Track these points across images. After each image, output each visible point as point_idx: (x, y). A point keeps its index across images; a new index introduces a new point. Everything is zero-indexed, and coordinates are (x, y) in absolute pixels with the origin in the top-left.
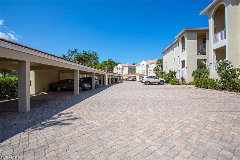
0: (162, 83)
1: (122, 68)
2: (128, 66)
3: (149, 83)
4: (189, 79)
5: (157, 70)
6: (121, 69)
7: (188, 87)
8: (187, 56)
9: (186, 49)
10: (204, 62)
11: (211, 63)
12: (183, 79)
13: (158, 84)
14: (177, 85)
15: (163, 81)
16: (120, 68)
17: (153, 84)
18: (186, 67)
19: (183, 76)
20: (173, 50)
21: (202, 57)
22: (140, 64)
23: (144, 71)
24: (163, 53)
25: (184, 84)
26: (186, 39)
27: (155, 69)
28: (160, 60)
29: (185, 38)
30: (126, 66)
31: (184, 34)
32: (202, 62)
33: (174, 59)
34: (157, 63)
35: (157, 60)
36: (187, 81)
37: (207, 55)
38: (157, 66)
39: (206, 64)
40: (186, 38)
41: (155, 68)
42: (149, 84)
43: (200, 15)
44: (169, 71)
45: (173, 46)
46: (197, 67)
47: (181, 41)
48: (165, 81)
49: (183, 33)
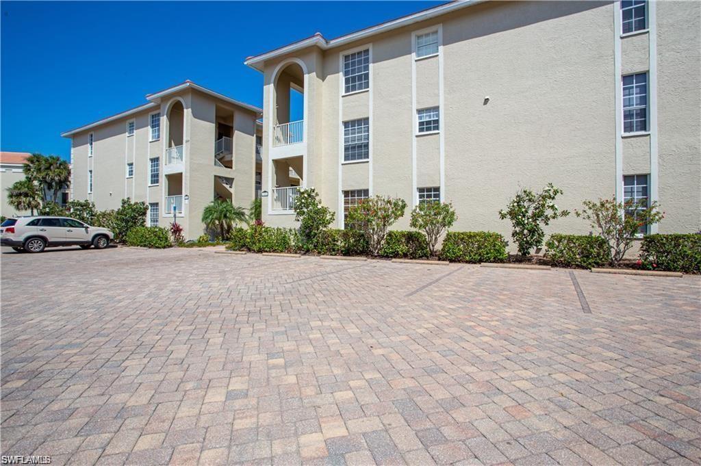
0: (102, 243)
3: (46, 247)
4: (193, 228)
5: (26, 195)
7: (216, 253)
8: (191, 163)
9: (187, 141)
10: (227, 187)
11: (265, 192)
12: (177, 230)
13: (78, 247)
14: (164, 247)
15: (106, 236)
17: (61, 248)
18: (183, 195)
19: (178, 222)
20: (127, 134)
21: (223, 172)
24: (75, 136)
25: (181, 243)
26: (187, 113)
27: (16, 191)
28: (47, 160)
29: (185, 110)
31: (180, 96)
32: (225, 185)
33: (131, 165)
34: (27, 169)
35: (28, 155)
36: (186, 235)
37: (234, 168)
38: (27, 178)
39: (232, 190)
40: (190, 110)
41: (15, 187)
42: (46, 249)
43: (245, 63)
44: (124, 202)
45: (131, 121)
46: (212, 198)
47: (169, 113)
48: (111, 235)
49: (182, 93)
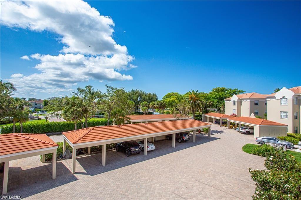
1: (240, 101)
2: (250, 99)
6: (236, 103)
16: (234, 102)
22: (275, 96)
23: (284, 112)
30: (246, 99)
